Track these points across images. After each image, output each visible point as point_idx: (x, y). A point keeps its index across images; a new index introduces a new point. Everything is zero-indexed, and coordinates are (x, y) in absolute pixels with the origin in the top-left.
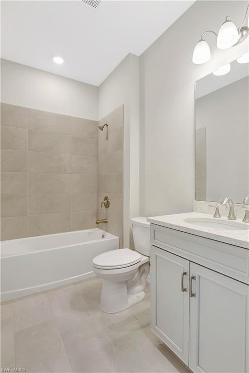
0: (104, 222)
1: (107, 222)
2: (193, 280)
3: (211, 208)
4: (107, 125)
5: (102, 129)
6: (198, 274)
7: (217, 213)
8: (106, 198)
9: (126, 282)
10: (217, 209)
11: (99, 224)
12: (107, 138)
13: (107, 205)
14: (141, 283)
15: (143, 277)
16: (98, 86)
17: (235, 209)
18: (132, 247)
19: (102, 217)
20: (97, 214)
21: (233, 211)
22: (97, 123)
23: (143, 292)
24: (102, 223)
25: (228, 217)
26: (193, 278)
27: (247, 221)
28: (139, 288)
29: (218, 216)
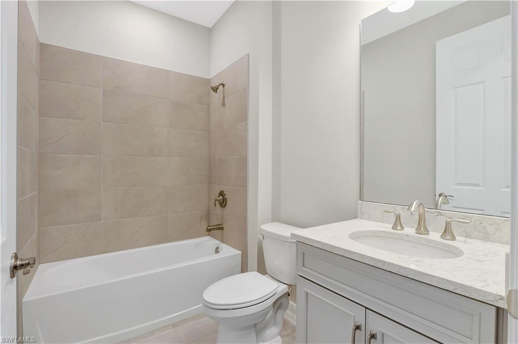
0: (219, 229)
1: (222, 229)
2: (372, 340)
3: (386, 214)
4: (223, 85)
5: (215, 89)
6: (380, 331)
7: (398, 222)
8: (222, 194)
9: (255, 325)
10: (398, 217)
11: (211, 231)
12: (223, 104)
13: (223, 203)
14: (275, 324)
15: (279, 314)
16: (211, 27)
17: (428, 217)
18: (262, 269)
19: (215, 222)
20: (208, 216)
21: (425, 220)
22: (208, 81)
23: (279, 336)
24: (215, 229)
25: (417, 229)
26: (373, 336)
27: (449, 238)
28: (273, 331)
29: (399, 228)
